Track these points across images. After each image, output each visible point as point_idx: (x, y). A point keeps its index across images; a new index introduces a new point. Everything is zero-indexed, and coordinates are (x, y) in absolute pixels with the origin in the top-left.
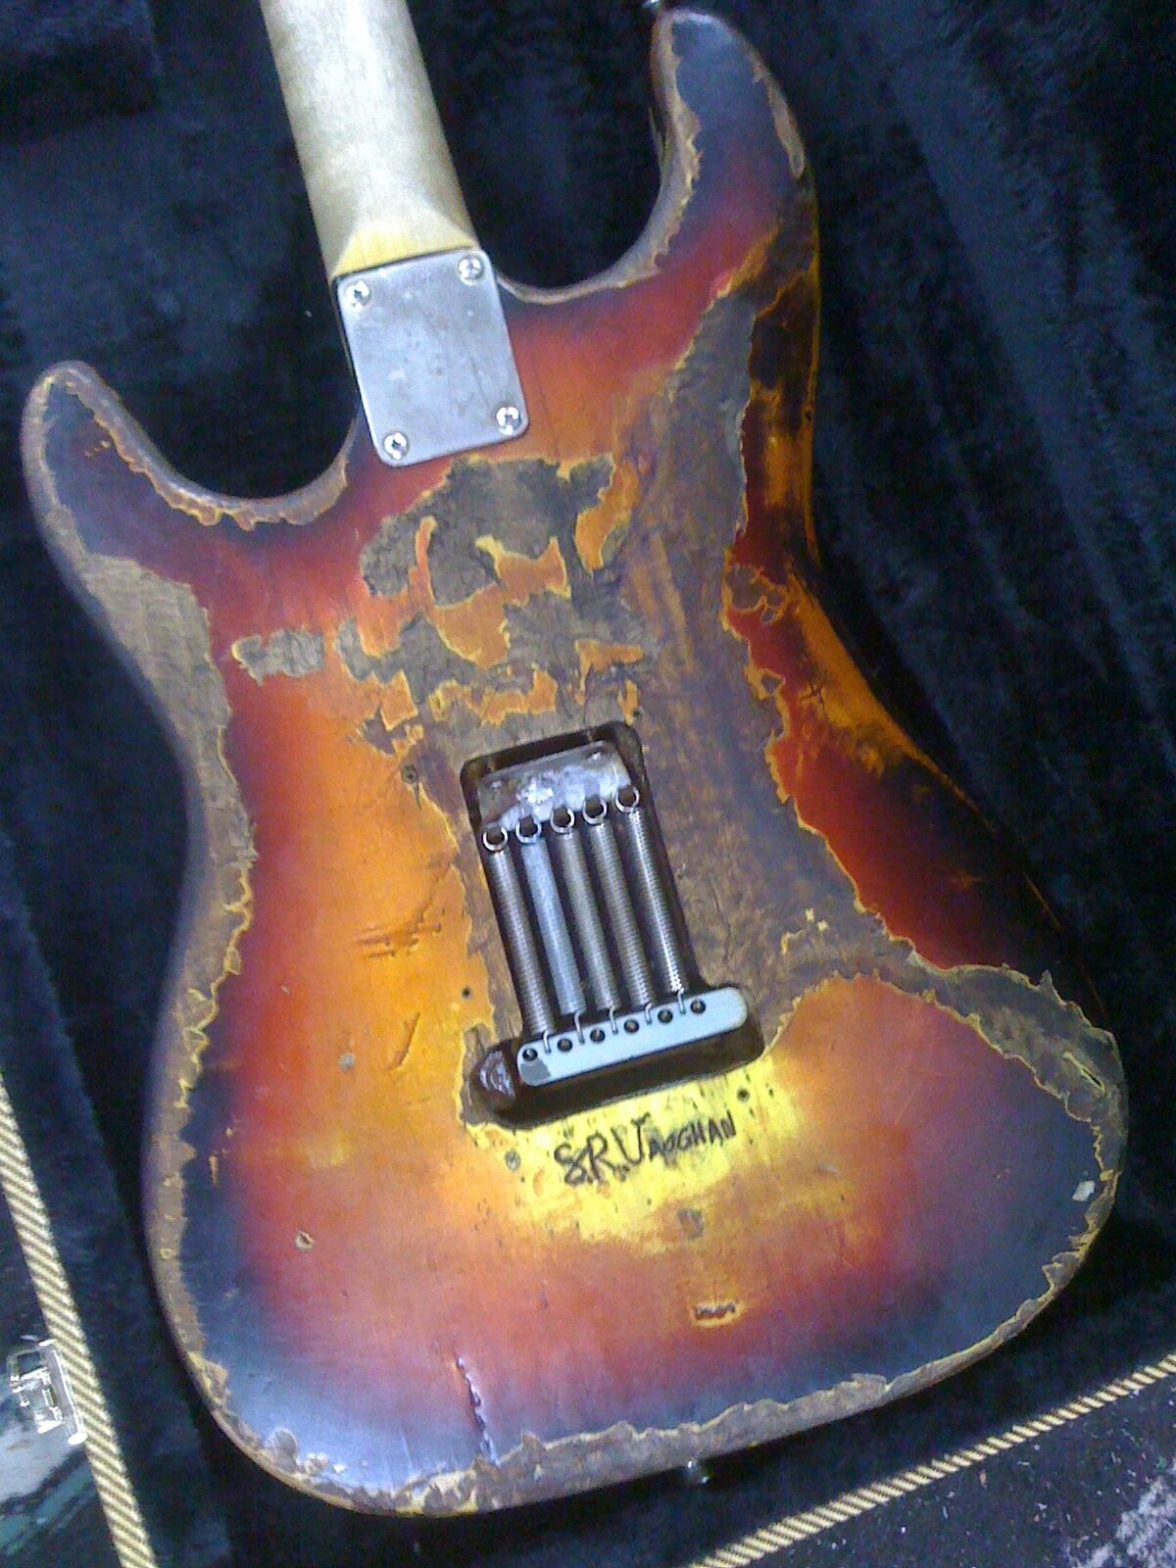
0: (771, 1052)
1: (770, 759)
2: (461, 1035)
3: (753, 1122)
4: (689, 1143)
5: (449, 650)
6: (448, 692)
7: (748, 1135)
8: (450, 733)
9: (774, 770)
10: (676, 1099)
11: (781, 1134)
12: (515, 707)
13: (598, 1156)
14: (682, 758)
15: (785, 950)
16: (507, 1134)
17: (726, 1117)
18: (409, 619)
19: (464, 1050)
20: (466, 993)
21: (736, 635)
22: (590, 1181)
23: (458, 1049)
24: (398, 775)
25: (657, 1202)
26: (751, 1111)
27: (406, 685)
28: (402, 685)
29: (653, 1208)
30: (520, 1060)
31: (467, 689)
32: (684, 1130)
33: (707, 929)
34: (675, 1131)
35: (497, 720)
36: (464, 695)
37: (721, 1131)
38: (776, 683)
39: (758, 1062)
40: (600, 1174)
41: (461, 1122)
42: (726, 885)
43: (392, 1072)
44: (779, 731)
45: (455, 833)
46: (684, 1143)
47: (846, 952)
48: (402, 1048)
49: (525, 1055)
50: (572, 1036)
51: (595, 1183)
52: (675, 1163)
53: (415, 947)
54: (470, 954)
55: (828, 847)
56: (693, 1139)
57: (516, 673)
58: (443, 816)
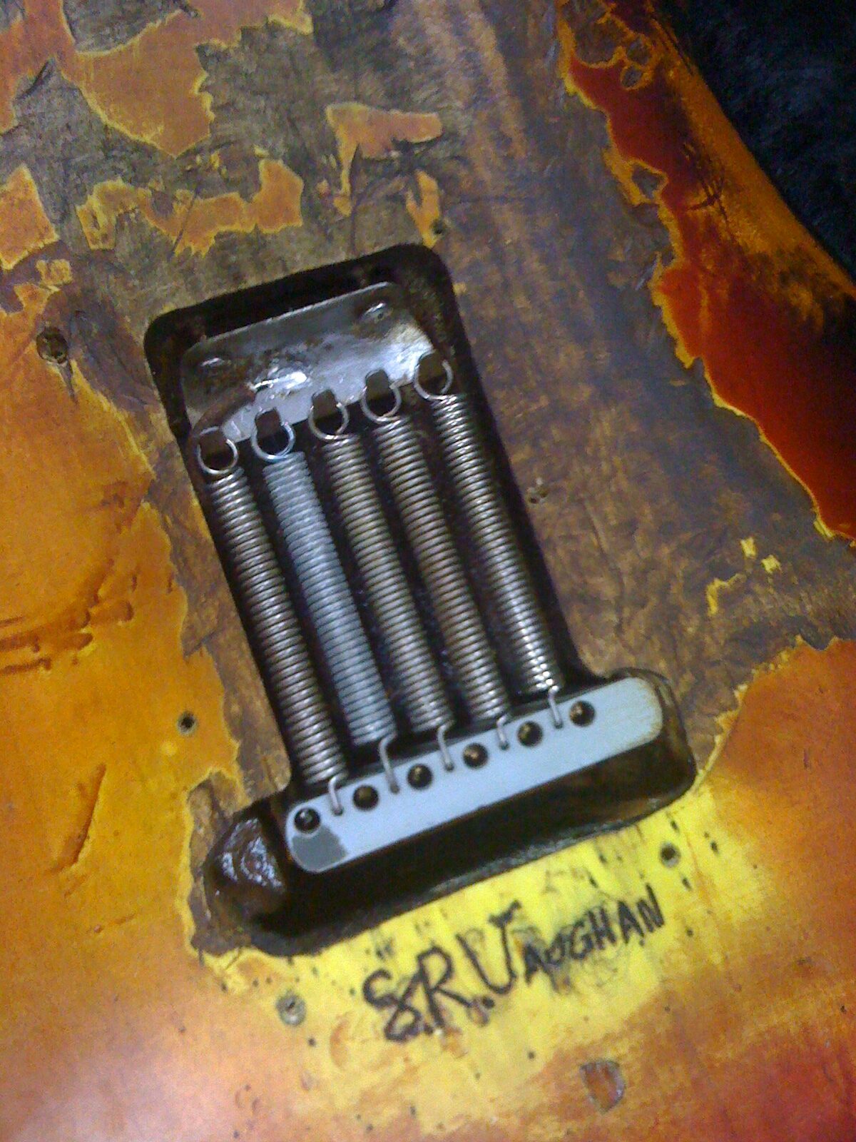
0: (708, 779)
1: (660, 300)
2: (184, 796)
3: (691, 898)
4: (589, 947)
5: (106, 128)
6: (108, 198)
7: (684, 921)
8: (120, 271)
9: (667, 316)
10: (561, 873)
11: (737, 916)
12: (232, 224)
13: (437, 989)
14: (521, 301)
15: (714, 609)
16: (277, 964)
17: (644, 894)
18: (30, 75)
19: (190, 827)
20: (187, 722)
21: (587, 101)
22: (429, 1031)
23: (178, 822)
24: (32, 347)
25: (545, 1054)
26: (685, 882)
27: (34, 189)
28: (26, 192)
29: (539, 1065)
30: (291, 832)
31: (144, 193)
32: (579, 924)
33: (586, 583)
34: (564, 928)
35: (201, 247)
36: (141, 205)
37: (640, 920)
38: (657, 179)
39: (689, 796)
40: (445, 1016)
41: (194, 953)
42: (609, 508)
43: (62, 876)
44: (668, 258)
45: (144, 446)
46: (579, 947)
47: (809, 604)
48: (79, 831)
49: (299, 823)
50: (376, 781)
51: (438, 1033)
52: (567, 983)
53: (88, 650)
54: (187, 653)
55: (763, 438)
56: (594, 939)
57: (228, 162)
58: (121, 416)
